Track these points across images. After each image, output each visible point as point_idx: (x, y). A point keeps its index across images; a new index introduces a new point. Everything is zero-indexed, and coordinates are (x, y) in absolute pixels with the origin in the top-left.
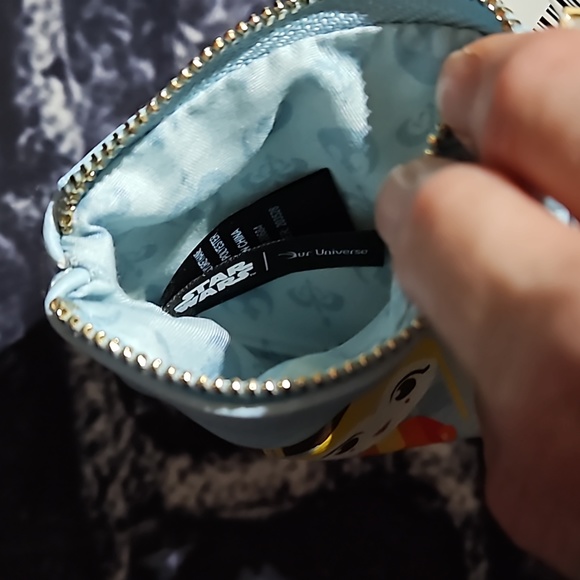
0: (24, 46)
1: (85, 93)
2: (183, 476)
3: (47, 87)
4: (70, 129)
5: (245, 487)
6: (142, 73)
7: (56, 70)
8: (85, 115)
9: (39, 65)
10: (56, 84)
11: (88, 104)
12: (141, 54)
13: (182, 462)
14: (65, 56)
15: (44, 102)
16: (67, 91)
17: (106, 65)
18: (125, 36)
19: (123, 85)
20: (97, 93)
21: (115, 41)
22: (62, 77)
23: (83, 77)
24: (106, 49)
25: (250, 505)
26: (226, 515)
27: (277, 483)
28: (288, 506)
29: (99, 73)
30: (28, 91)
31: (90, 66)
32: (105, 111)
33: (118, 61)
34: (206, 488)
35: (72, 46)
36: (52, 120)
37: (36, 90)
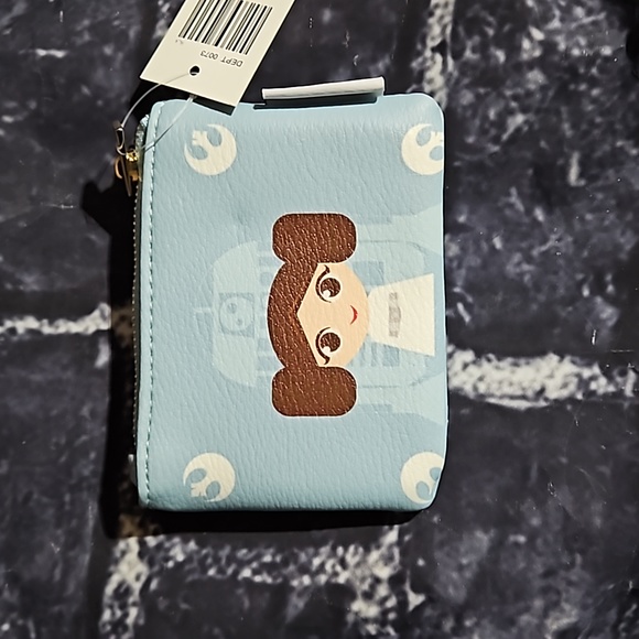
0: (425, 30)
1: (455, 66)
2: (465, 366)
3: (433, 58)
4: (440, 89)
5: (511, 384)
6: (497, 58)
7: (441, 49)
8: (453, 81)
9: (431, 44)
10: (439, 58)
11: (456, 74)
12: (499, 46)
13: (469, 356)
14: (448, 40)
15: (428, 68)
16: (445, 63)
17: (474, 50)
18: (491, 32)
19: (483, 65)
20: (464, 68)
21: (484, 35)
22: (444, 55)
23: (457, 56)
24: (477, 39)
25: (512, 397)
26: (492, 401)
27: (538, 387)
28: (542, 404)
29: (468, 54)
30: (420, 60)
31: (463, 50)
32: (466, 81)
33: (482, 49)
34: (481, 379)
35: (454, 32)
36: (431, 81)
37: (425, 60)
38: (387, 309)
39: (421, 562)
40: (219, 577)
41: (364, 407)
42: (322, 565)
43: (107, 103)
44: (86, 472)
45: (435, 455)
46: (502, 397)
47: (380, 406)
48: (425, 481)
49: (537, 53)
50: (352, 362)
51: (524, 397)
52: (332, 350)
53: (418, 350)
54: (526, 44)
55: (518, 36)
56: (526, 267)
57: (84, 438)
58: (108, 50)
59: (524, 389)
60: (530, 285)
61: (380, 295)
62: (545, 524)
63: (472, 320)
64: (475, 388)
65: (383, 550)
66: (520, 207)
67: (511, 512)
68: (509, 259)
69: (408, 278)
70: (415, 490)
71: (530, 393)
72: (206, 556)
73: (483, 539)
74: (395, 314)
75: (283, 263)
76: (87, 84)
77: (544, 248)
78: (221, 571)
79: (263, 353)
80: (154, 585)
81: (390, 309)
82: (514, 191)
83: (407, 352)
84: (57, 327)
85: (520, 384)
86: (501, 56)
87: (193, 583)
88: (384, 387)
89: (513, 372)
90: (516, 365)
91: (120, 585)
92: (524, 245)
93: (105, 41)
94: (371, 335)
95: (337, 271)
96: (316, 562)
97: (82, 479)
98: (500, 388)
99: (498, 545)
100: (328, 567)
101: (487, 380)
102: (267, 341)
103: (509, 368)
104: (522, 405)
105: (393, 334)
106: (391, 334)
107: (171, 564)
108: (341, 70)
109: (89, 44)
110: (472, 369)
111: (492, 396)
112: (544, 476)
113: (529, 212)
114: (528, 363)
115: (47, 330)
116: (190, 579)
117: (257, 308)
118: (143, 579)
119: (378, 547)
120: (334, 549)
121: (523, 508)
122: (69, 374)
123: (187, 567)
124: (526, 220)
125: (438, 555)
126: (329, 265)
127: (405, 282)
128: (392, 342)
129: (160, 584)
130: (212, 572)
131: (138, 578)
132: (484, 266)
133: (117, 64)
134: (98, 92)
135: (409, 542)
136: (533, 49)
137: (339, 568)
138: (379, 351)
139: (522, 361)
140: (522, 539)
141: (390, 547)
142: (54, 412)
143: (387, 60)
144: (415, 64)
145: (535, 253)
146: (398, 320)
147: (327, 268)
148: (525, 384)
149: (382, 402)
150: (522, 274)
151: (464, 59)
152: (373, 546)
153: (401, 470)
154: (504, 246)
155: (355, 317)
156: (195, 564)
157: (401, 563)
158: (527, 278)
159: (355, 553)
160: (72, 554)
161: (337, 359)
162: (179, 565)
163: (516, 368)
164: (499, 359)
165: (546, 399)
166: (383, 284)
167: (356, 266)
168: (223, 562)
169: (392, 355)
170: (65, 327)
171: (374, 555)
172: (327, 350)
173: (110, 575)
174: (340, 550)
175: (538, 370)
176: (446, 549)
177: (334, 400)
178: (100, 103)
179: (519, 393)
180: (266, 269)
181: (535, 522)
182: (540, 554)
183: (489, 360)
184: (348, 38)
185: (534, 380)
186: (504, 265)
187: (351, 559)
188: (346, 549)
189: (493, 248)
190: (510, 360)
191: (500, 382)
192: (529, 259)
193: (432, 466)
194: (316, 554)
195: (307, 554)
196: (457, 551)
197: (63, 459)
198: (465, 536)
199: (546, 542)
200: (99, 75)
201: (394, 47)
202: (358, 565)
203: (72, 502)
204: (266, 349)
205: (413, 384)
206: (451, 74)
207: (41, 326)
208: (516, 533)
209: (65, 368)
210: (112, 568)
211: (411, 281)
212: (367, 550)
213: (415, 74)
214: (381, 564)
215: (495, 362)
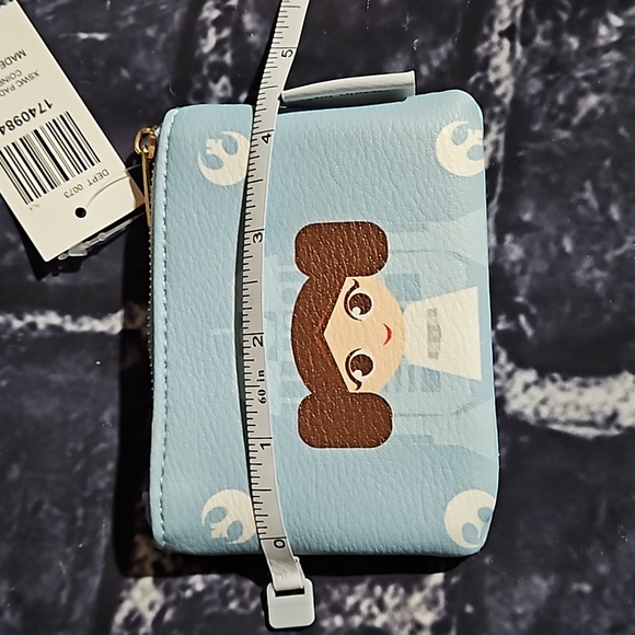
0: (493, 12)
1: (524, 54)
2: (527, 387)
3: (500, 44)
4: (507, 78)
5: (578, 408)
6: (569, 45)
7: (509, 33)
8: (520, 70)
9: (499, 27)
10: (506, 43)
11: (524, 62)
12: (573, 32)
13: (530, 376)
14: (518, 24)
15: (495, 55)
16: (513, 49)
17: (545, 37)
18: (565, 16)
19: (553, 52)
20: (533, 54)
21: (557, 19)
22: (512, 40)
23: (526, 42)
24: (549, 24)
25: (579, 424)
26: (556, 427)
27: (608, 411)
28: (614, 432)
29: (539, 40)
30: (486, 45)
31: (534, 35)
32: (535, 69)
33: (554, 36)
34: (544, 402)
35: (525, 16)
36: (496, 69)
37: (492, 45)
38: (425, 327)
39: (469, 609)
40: (241, 611)
41: (401, 438)
42: (357, 606)
43: (147, 86)
44: (102, 484)
45: (485, 493)
46: (568, 423)
47: (419, 436)
48: (472, 522)
49: (615, 38)
50: (386, 387)
51: (592, 424)
52: (363, 375)
53: (462, 374)
54: (603, 30)
55: (594, 22)
56: (598, 273)
57: (102, 446)
58: (150, 32)
59: (592, 414)
60: (603, 294)
61: (416, 311)
62: (615, 572)
63: (535, 334)
64: (537, 412)
65: (427, 592)
66: (594, 203)
67: (575, 556)
68: (579, 263)
69: (448, 292)
70: (460, 532)
71: (599, 419)
72: (228, 587)
73: (541, 585)
74: (435, 334)
75: (308, 278)
76: (127, 67)
77: (618, 252)
78: (243, 605)
79: (287, 378)
80: (168, 616)
81: (429, 327)
82: (588, 185)
83: (449, 376)
84: (81, 325)
85: (588, 407)
86: (574, 43)
87: (213, 616)
88: (423, 416)
89: (580, 394)
90: (584, 385)
91: (132, 613)
92: (596, 248)
93: (149, 24)
94: (408, 356)
95: (367, 285)
96: (351, 601)
97: (97, 492)
98: (564, 413)
99: (558, 594)
100: (363, 608)
101: (551, 403)
102: (291, 364)
103: (576, 389)
104: (590, 432)
105: (433, 355)
106: (430, 355)
107: (188, 593)
108: (399, 56)
109: (132, 27)
110: (534, 391)
111: (555, 421)
112: (615, 516)
113: (604, 209)
114: (598, 384)
115: (70, 327)
116: (208, 611)
117: (280, 327)
118: (157, 608)
119: (421, 589)
120: (371, 588)
121: (590, 552)
122: (92, 376)
123: (206, 598)
124: (600, 219)
125: (490, 601)
126: (358, 279)
127: (445, 296)
128: (431, 364)
129: (174, 615)
130: (233, 605)
131: (151, 607)
132: (552, 272)
133: (159, 46)
134: (139, 75)
135: (457, 584)
136: (611, 35)
137: (375, 610)
138: (418, 376)
139: (592, 381)
140: (586, 588)
141: (435, 589)
142: (74, 416)
143: (449, 45)
144: (480, 50)
145: (609, 257)
146: (438, 339)
147: (356, 282)
148: (594, 408)
149: (422, 433)
150: (593, 282)
151: (534, 46)
152: (415, 587)
153: (444, 510)
154: (575, 250)
155: (389, 337)
156: (215, 595)
157: (447, 608)
158: (599, 286)
159: (395, 594)
160: (80, 575)
161: (370, 384)
162: (198, 596)
163: (583, 389)
164: (565, 378)
165: (619, 427)
166: (421, 299)
167: (388, 279)
168: (247, 594)
169: (432, 379)
170: (89, 325)
171: (417, 598)
172: (357, 374)
173: (121, 601)
174: (378, 590)
175: (610, 391)
176: (499, 594)
177: (368, 430)
178: (139, 87)
179: (586, 418)
180: (289, 285)
181: (603, 569)
182: (607, 606)
183: (553, 380)
184: (408, 20)
185: (605, 404)
186: (573, 270)
187: (390, 601)
188: (385, 589)
189: (562, 250)
190: (577, 379)
191: (565, 406)
192: (601, 265)
193: (481, 506)
194: (351, 592)
195: (340, 592)
196: (511, 597)
197: (79, 467)
198: (521, 582)
199: (614, 593)
200: (140, 57)
201: (459, 30)
202: (397, 608)
203: (85, 518)
204: (291, 374)
205: (457, 413)
206: (518, 62)
207: (64, 322)
208: (580, 581)
209: (88, 369)
210: (124, 594)
211: (452, 295)
212: (409, 592)
213: (480, 60)
214: (423, 608)
215: (560, 383)
